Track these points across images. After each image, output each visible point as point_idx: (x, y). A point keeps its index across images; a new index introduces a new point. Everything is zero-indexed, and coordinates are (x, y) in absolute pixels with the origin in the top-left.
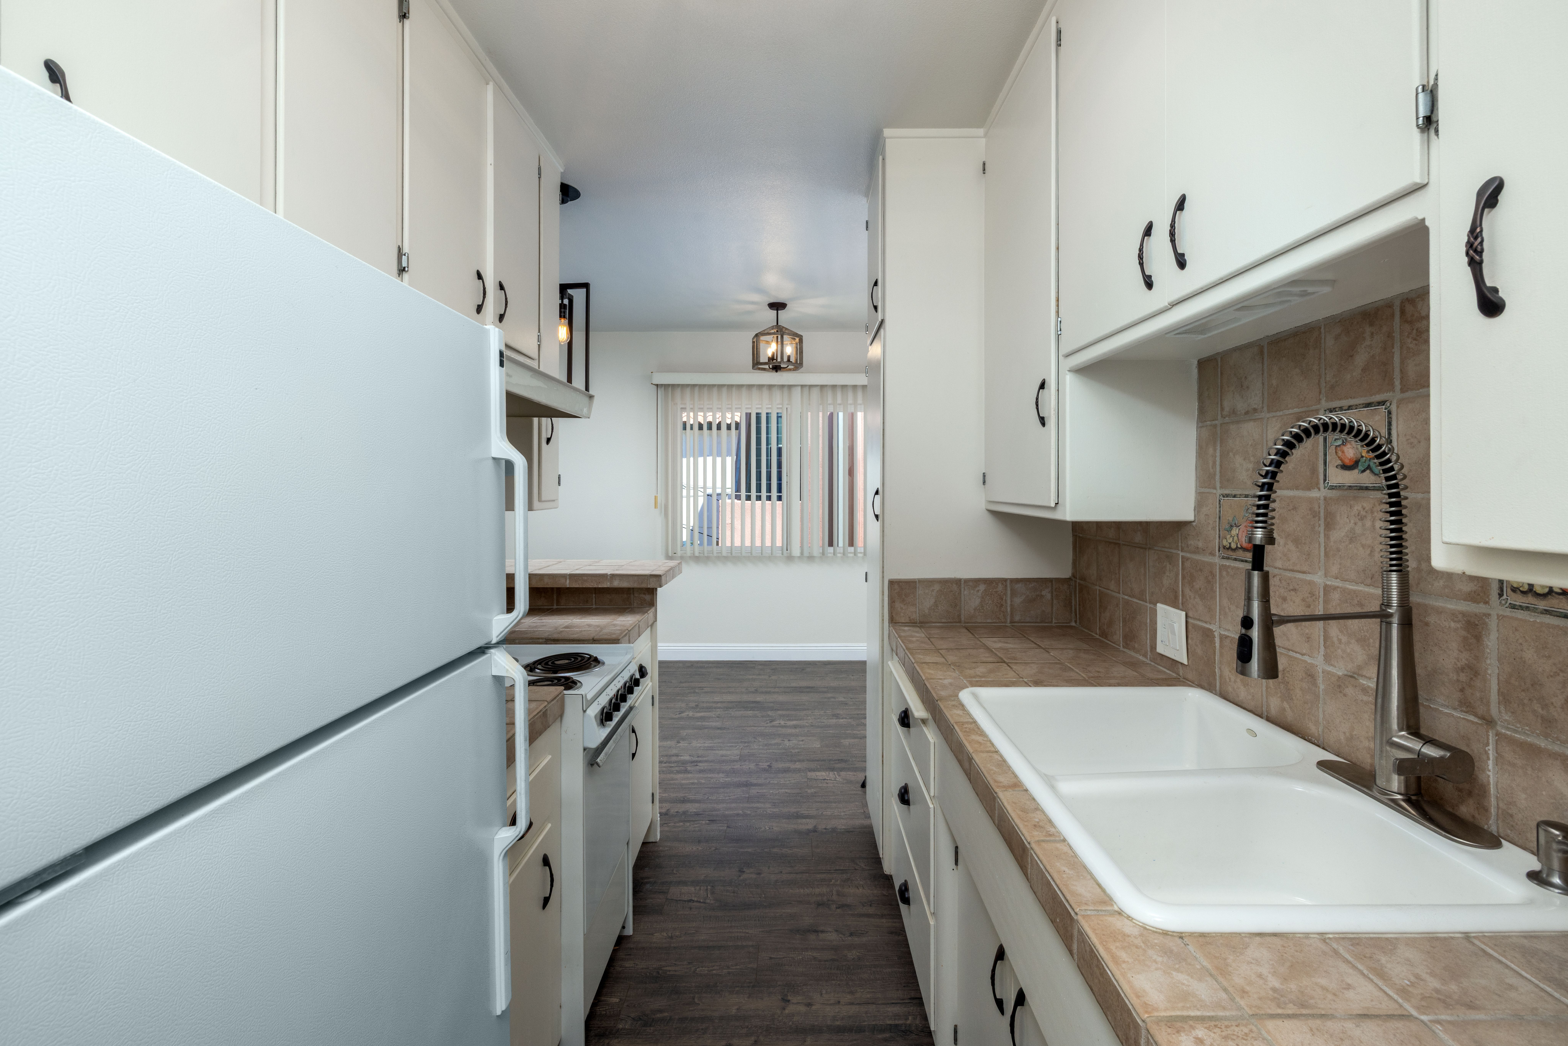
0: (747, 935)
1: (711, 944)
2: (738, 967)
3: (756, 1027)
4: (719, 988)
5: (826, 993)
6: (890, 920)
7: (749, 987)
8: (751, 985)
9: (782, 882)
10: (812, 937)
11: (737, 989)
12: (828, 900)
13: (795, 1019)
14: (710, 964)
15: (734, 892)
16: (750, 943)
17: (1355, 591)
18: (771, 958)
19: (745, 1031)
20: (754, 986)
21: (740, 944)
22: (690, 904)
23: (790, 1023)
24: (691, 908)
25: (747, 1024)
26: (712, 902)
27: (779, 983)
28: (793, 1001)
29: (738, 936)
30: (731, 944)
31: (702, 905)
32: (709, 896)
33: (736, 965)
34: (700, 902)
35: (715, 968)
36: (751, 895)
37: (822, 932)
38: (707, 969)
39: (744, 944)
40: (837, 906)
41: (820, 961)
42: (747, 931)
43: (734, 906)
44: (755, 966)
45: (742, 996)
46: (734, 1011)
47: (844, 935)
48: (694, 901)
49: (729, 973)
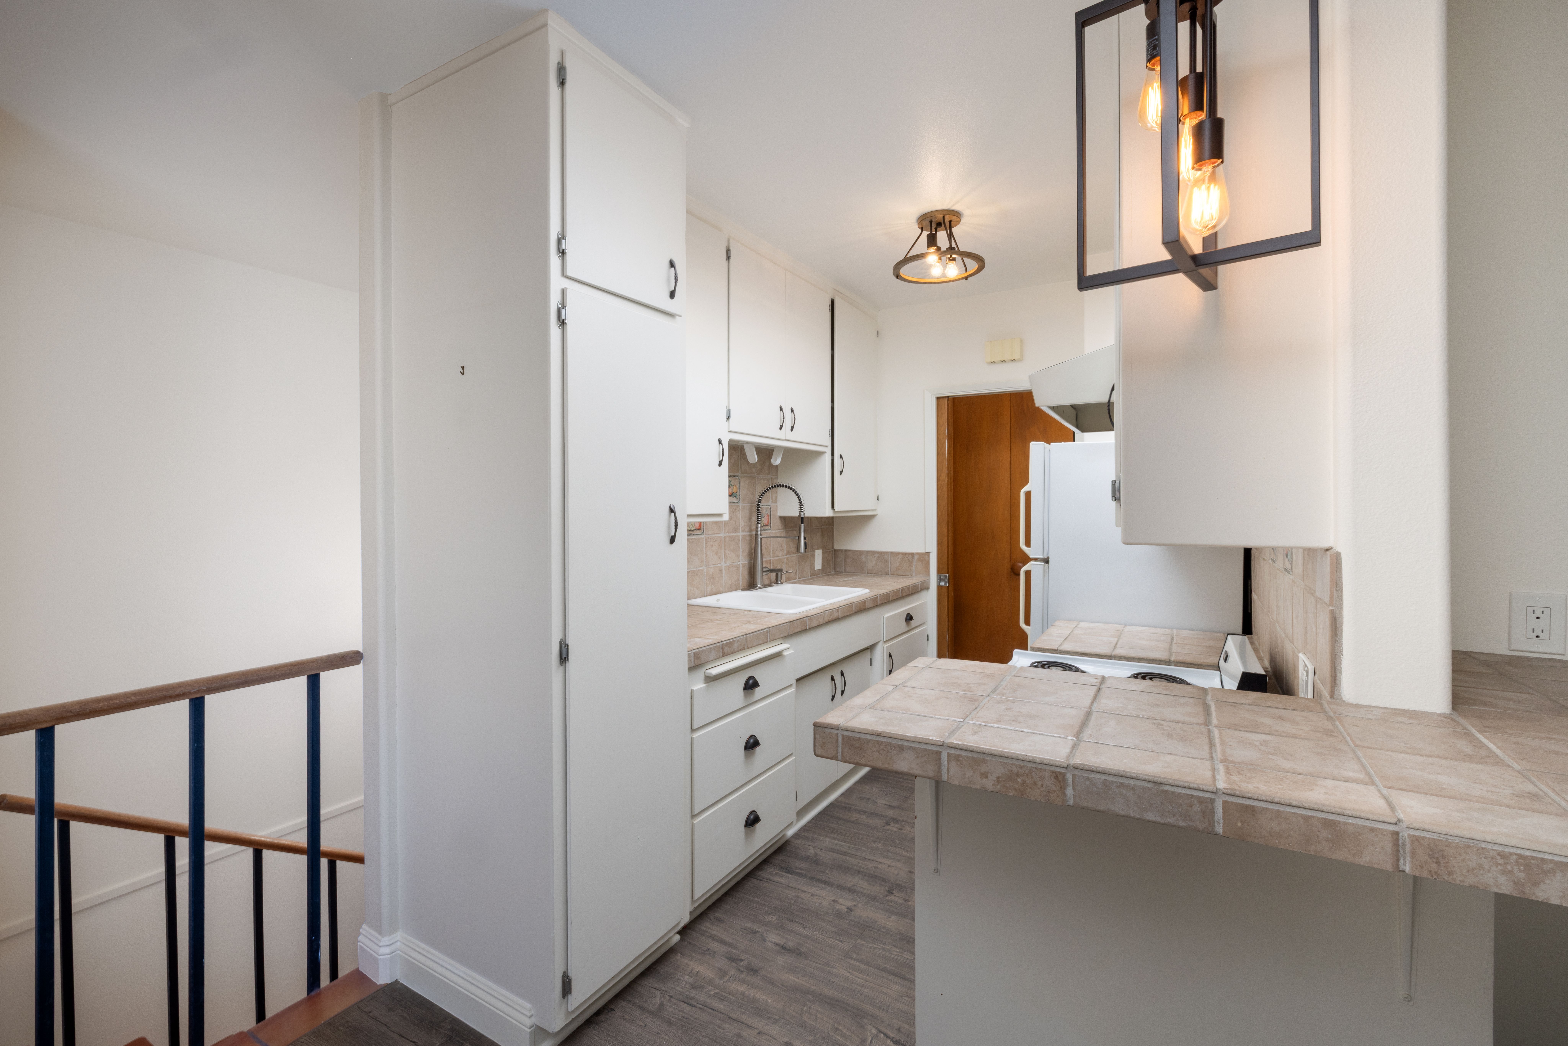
0: (850, 971)
1: (891, 977)
2: (875, 946)
3: (882, 903)
4: (899, 937)
5: (816, 903)
6: (709, 930)
7: (873, 928)
8: (870, 929)
9: (769, 1018)
10: (791, 944)
11: (883, 930)
12: (742, 972)
13: (851, 898)
14: (899, 958)
15: (837, 1029)
16: (852, 962)
17: (732, 536)
18: (841, 941)
19: (891, 904)
20: (870, 927)
21: (862, 966)
22: (898, 1038)
23: (856, 897)
24: (899, 1030)
25: (888, 907)
26: (869, 1027)
27: (847, 922)
28: (844, 907)
29: (860, 973)
30: (871, 968)
31: (883, 1029)
32: (870, 1039)
33: (875, 948)
34: (885, 1035)
35: (895, 953)
36: (819, 1015)
37: (777, 945)
38: (904, 956)
39: (858, 964)
40: (739, 962)
41: (801, 924)
42: (848, 975)
43: (847, 1010)
44: (859, 941)
45: (882, 924)
46: (893, 917)
47: (762, 935)
48: (892, 1039)
49: (885, 944)
